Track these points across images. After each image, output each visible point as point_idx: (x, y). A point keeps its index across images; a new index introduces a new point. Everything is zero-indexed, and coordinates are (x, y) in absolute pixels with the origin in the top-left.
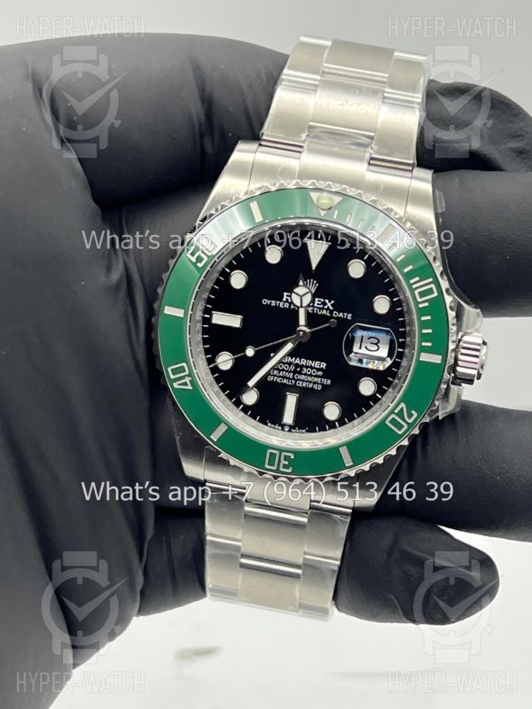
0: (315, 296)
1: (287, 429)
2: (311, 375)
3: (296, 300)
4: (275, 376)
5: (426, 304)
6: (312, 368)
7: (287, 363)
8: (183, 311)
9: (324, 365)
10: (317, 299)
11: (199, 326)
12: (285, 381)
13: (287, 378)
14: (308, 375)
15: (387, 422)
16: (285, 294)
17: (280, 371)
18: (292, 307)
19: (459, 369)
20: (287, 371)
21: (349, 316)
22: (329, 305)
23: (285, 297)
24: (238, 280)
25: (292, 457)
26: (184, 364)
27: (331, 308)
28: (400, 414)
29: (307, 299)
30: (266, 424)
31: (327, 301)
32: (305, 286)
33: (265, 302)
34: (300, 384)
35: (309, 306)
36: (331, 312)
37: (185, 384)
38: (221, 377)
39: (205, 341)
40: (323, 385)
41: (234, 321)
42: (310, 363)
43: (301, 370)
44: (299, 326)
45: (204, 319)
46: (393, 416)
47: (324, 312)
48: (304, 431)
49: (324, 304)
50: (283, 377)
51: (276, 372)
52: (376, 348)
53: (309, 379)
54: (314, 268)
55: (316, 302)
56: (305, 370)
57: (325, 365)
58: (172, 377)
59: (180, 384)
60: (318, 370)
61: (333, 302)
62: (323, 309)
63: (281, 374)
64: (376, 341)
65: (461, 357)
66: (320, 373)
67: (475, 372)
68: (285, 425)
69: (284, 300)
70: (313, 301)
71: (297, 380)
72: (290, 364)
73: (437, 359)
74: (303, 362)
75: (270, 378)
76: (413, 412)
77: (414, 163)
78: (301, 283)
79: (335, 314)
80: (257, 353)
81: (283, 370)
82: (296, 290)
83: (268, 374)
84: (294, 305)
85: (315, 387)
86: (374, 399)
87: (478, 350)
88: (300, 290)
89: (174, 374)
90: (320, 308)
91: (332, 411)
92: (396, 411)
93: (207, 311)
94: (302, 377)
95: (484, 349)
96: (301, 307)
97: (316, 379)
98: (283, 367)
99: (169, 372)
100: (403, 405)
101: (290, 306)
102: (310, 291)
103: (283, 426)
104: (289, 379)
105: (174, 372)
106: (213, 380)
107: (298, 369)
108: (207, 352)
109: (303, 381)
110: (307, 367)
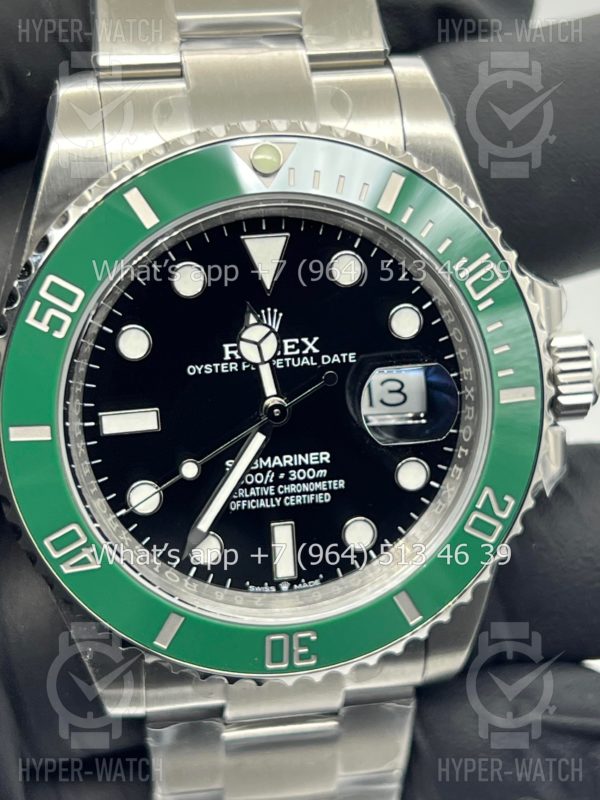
0: (281, 335)
1: (285, 587)
2: (307, 481)
3: (250, 353)
4: (242, 499)
5: (490, 302)
6: (305, 467)
7: (258, 470)
8: (48, 428)
9: (325, 457)
10: (286, 342)
11: (80, 447)
12: (262, 504)
13: (264, 497)
14: (301, 482)
15: (467, 530)
16: (226, 346)
17: (248, 487)
18: (244, 367)
19: (562, 400)
20: (262, 485)
21: (352, 357)
22: (310, 346)
23: (227, 353)
24: (134, 343)
25: (314, 638)
26: (74, 527)
27: (315, 351)
28: (487, 509)
29: (270, 347)
30: (245, 589)
31: (305, 340)
32: (260, 322)
33: (193, 370)
34: (290, 502)
35: (275, 357)
36: (317, 358)
37: (85, 561)
38: (144, 528)
39: (97, 471)
40: (331, 491)
41: (144, 420)
42: (300, 459)
43: (288, 475)
44: (266, 398)
45: (86, 430)
46: (475, 515)
47: (305, 361)
48: (317, 582)
49: (302, 346)
50: (259, 498)
51: (242, 493)
52: (401, 398)
53: (305, 487)
54: (268, 287)
55: (286, 347)
56: (294, 475)
57: (328, 455)
58: (56, 555)
59: (73, 566)
60: (317, 467)
61: (316, 339)
62: (301, 356)
63: (252, 493)
64: (398, 386)
65: (561, 378)
66: (323, 472)
67: (589, 399)
68: (280, 582)
69: (227, 357)
70: (280, 347)
71: (283, 496)
72: (264, 470)
73: (528, 394)
74: (288, 460)
75: (235, 506)
76: (507, 498)
77: (386, 51)
78: (252, 320)
79: (326, 359)
80: (203, 469)
81: (255, 485)
82: (244, 336)
83: (230, 499)
84: (248, 362)
85: (319, 498)
86: (428, 492)
87: (587, 358)
88: (254, 332)
89: (57, 549)
90: (295, 357)
91: (359, 533)
92: (479, 506)
93: (89, 415)
94: (292, 488)
95: (595, 354)
96: (263, 362)
97: (317, 485)
98: (254, 479)
99: (47, 547)
100: (487, 491)
101: (240, 367)
102: (272, 330)
103: (277, 584)
104: (269, 497)
105: (58, 545)
106: (131, 539)
107: (282, 476)
108: (105, 489)
109: (295, 494)
110: (296, 468)
